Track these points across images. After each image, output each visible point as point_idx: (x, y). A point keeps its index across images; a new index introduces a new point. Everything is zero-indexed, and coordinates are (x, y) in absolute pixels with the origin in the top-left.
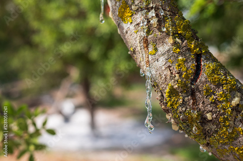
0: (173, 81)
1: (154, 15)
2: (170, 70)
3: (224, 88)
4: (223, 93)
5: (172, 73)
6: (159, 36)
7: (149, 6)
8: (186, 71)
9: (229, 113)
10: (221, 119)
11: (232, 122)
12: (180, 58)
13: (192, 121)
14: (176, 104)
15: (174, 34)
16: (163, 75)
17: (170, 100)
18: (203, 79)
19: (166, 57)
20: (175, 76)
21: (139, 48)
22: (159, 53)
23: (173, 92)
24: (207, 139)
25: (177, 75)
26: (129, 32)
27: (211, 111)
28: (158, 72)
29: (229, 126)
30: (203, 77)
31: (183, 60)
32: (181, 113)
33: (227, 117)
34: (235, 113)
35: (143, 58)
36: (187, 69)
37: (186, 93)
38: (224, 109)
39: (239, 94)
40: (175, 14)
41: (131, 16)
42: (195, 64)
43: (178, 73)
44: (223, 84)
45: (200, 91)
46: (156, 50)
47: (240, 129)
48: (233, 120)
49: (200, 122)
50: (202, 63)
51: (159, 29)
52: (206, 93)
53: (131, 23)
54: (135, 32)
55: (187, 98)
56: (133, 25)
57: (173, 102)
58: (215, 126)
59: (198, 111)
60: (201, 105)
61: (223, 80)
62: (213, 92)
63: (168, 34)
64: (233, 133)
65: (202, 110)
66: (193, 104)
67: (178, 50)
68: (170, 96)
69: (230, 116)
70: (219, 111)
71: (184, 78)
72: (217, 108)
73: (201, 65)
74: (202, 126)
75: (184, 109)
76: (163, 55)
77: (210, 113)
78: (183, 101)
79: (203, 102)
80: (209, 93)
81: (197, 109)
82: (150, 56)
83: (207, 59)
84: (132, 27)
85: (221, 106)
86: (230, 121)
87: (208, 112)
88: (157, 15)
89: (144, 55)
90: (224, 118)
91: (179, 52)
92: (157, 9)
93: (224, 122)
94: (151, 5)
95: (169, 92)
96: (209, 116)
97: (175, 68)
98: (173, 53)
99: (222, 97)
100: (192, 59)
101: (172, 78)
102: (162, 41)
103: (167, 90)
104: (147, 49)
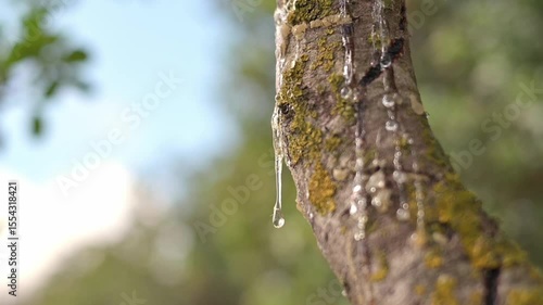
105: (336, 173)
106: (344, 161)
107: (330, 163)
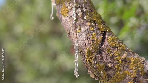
0: (89, 46)
1: (80, 11)
2: (88, 40)
3: (118, 49)
4: (117, 51)
5: (89, 42)
6: (83, 22)
7: (77, 7)
8: (97, 40)
9: (120, 62)
10: (116, 66)
11: (122, 68)
12: (94, 33)
13: (101, 69)
14: (91, 60)
15: (91, 21)
16: (84, 44)
17: (88, 58)
18: (106, 44)
19: (86, 33)
20: (91, 43)
21: (72, 30)
22: (82, 31)
23: (90, 53)
24: (110, 80)
25: (91, 42)
26: (66, 22)
27: (111, 62)
28: (82, 42)
29: (121, 70)
30: (106, 43)
31: (95, 34)
32: (94, 64)
33: (119, 65)
34: (124, 62)
35: (74, 36)
36: (97, 39)
37: (97, 52)
38: (118, 60)
39: (126, 53)
40: (92, 11)
41: (67, 13)
42: (102, 36)
43: (92, 41)
44: (117, 47)
45: (104, 51)
46: (80, 29)
47: (127, 71)
48: (123, 66)
49: (105, 69)
50: (106, 36)
51: (83, 18)
52: (108, 52)
53: (68, 16)
54: (69, 21)
55: (97, 56)
56: (69, 17)
57: (90, 59)
58: (113, 71)
59: (103, 63)
60: (105, 59)
61: (117, 45)
62: (112, 51)
63: (87, 21)
64: (123, 74)
65: (106, 62)
66: (101, 59)
67: (93, 29)
68: (88, 56)
69: (121, 64)
70: (115, 62)
71: (95, 44)
72: (114, 60)
73: (106, 37)
74: (106, 72)
75: (96, 62)
76: (84, 32)
77: (110, 63)
78: (95, 57)
79: (106, 57)
80: (109, 52)
81: (103, 61)
82: (77, 34)
83: (109, 34)
84: (68, 19)
85: (116, 59)
86: (121, 67)
87: (109, 63)
88: (82, 11)
89: (74, 34)
90: (118, 65)
91: (93, 30)
92: (82, 8)
93: (118, 68)
94: (79, 6)
95: (87, 53)
96: (109, 65)
97: (91, 39)
98: (90, 30)
99: (116, 53)
100: (101, 34)
101: (89, 44)
102: (84, 24)
103: (87, 52)
104: (76, 30)
105: (69, 7)
106: (71, 5)
107: (67, 5)
